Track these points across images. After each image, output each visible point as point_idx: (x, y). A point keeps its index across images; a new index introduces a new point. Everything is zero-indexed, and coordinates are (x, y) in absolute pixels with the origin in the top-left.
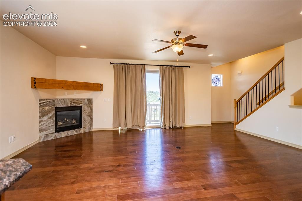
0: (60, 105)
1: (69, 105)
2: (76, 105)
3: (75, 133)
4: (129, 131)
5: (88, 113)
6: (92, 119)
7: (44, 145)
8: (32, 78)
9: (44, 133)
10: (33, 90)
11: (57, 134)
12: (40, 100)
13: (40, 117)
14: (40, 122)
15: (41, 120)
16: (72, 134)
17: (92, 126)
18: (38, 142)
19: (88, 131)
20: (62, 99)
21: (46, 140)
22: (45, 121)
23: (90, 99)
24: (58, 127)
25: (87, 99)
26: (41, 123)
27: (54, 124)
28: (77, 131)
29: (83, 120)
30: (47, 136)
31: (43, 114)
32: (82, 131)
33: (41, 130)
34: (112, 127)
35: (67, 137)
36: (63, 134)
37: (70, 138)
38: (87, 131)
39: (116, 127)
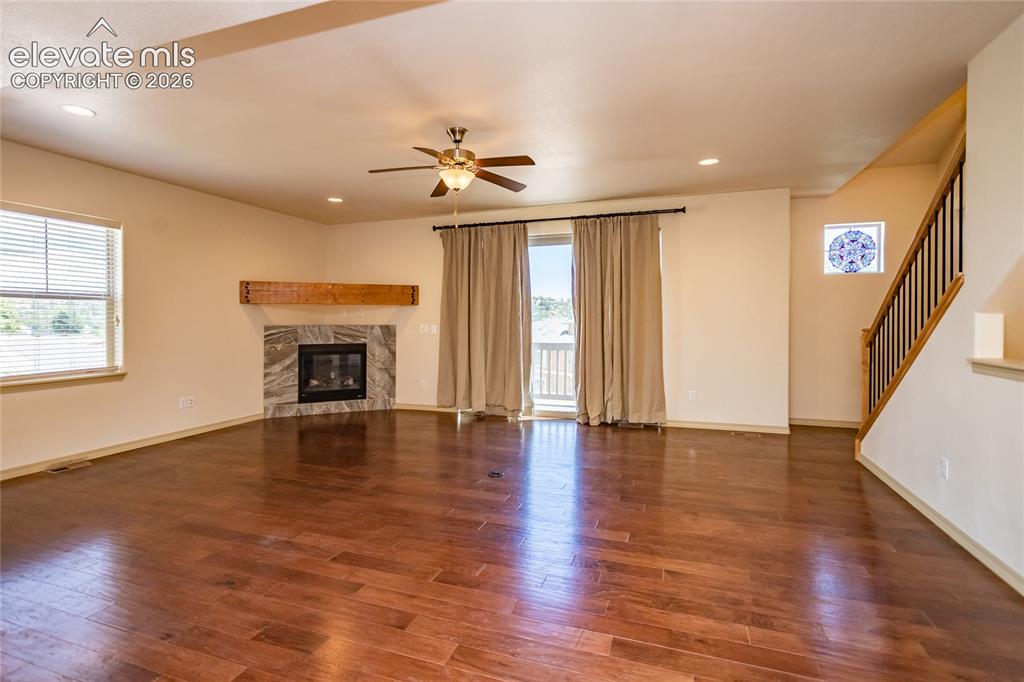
0: (309, 340)
1: (332, 342)
2: (349, 341)
3: (348, 410)
4: (480, 418)
5: (383, 363)
6: (393, 378)
7: (273, 425)
8: (242, 283)
9: (275, 400)
10: (247, 306)
11: (303, 406)
12: (267, 328)
13: (266, 365)
14: (266, 375)
15: (267, 371)
16: (337, 411)
17: (394, 396)
18: (261, 417)
19: (383, 408)
20: (314, 326)
21: (278, 415)
22: (275, 374)
23: (387, 327)
24: (308, 390)
25: (381, 327)
26: (268, 379)
27: (297, 382)
28: (351, 406)
29: (368, 379)
30: (279, 407)
31: (271, 359)
32: (364, 405)
33: (267, 394)
34: (436, 404)
35: (326, 416)
36: (317, 409)
37: (333, 418)
38: (379, 406)
39: (445, 404)
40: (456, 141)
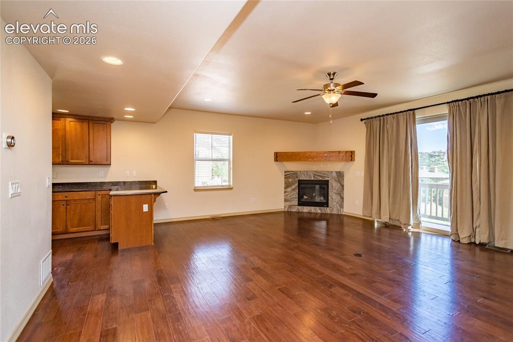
0: (303, 178)
1: (313, 179)
2: (321, 179)
3: (320, 212)
5: (337, 190)
6: (342, 198)
7: (288, 214)
8: (275, 153)
9: (288, 203)
10: (277, 162)
11: (300, 207)
12: (285, 172)
13: (285, 188)
14: (285, 192)
15: (286, 190)
16: (315, 212)
17: (343, 208)
18: (283, 210)
19: (337, 213)
20: (304, 171)
21: (289, 210)
22: (289, 192)
23: (339, 172)
24: (302, 200)
25: (336, 172)
26: (286, 194)
27: (297, 196)
28: (321, 210)
29: (329, 198)
30: (290, 207)
31: (287, 186)
32: (328, 210)
33: (286, 200)
34: (362, 214)
35: (310, 213)
36: (306, 209)
37: (312, 214)
38: (335, 212)
40: (331, 79)
